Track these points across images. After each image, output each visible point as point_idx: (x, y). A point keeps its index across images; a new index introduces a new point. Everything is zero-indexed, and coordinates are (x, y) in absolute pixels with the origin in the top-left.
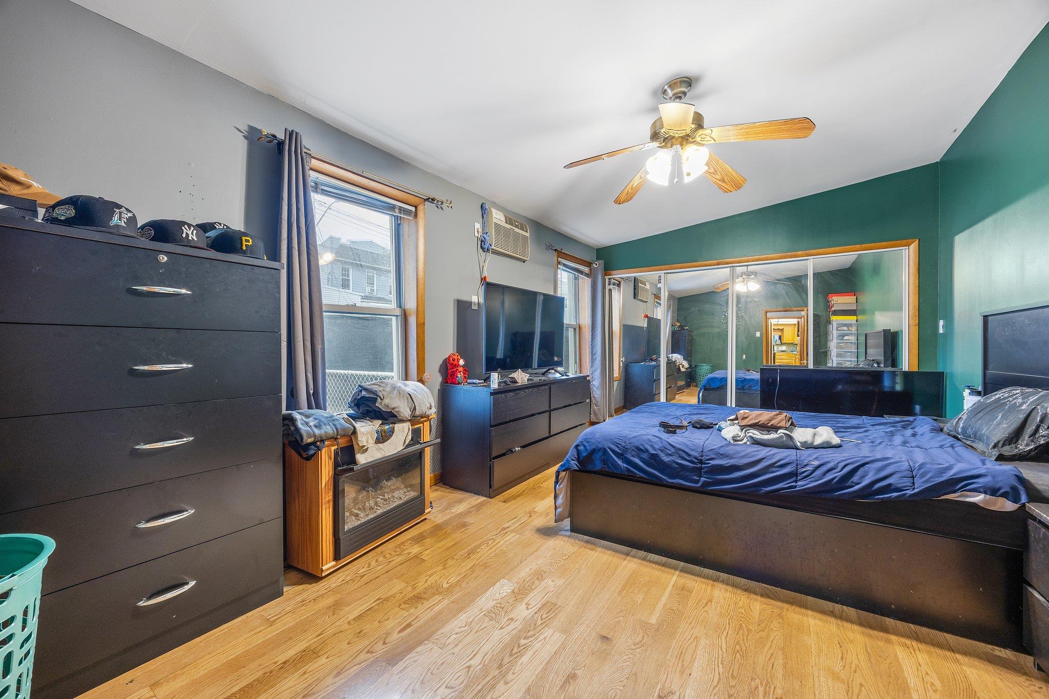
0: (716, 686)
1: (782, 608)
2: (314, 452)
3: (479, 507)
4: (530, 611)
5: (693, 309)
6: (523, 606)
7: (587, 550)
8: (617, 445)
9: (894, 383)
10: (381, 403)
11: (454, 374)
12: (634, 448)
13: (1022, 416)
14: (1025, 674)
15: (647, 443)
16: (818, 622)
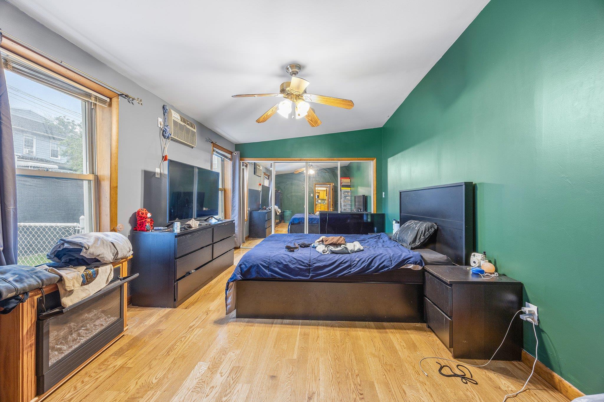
0: (332, 381)
1: (347, 331)
2: (16, 304)
3: (167, 316)
4: (224, 377)
5: (288, 182)
6: (218, 375)
7: (250, 327)
8: (265, 261)
9: (367, 218)
10: (86, 253)
11: (143, 224)
12: (274, 263)
13: (416, 232)
14: (425, 331)
15: (281, 259)
16: (362, 332)
